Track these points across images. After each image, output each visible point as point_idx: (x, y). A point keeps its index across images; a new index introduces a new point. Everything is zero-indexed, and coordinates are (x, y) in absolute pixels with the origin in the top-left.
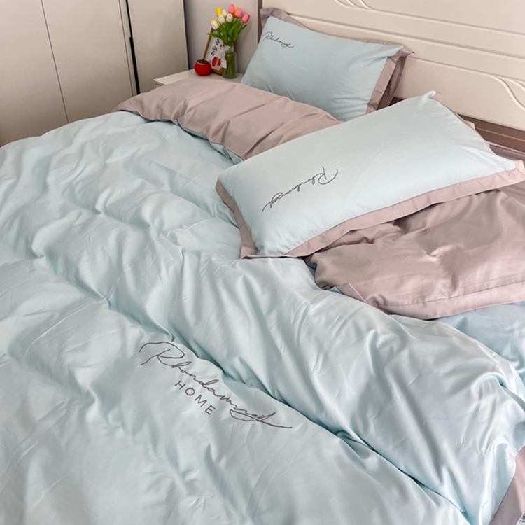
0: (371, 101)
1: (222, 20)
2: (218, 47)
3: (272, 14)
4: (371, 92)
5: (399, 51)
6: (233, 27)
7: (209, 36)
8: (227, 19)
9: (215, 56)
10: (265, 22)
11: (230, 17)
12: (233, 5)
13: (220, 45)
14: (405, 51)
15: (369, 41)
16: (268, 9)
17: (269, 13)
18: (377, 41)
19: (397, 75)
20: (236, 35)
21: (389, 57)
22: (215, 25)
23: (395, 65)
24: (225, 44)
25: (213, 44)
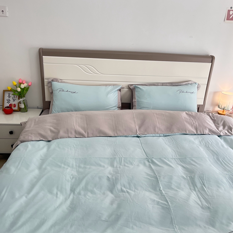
0: (118, 106)
3: (52, 81)
4: (117, 103)
5: (120, 87)
12: (21, 79)
21: (118, 90)
22: (19, 90)
25: (7, 98)
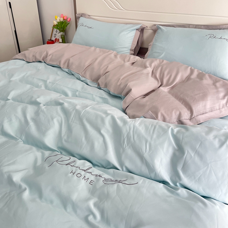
0: (131, 48)
1: (58, 21)
2: (57, 34)
3: (82, 16)
4: (131, 44)
5: (141, 26)
6: (64, 24)
7: (52, 28)
8: (61, 20)
9: (56, 38)
10: (79, 20)
11: (62, 19)
12: (63, 14)
13: (57, 33)
14: (144, 26)
15: (127, 24)
16: (79, 14)
17: (80, 16)
18: (131, 24)
19: (141, 37)
20: (65, 27)
21: (137, 29)
22: (55, 23)
23: (139, 33)
24: (60, 31)
25: (54, 32)
